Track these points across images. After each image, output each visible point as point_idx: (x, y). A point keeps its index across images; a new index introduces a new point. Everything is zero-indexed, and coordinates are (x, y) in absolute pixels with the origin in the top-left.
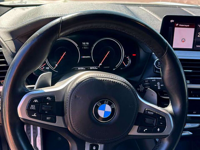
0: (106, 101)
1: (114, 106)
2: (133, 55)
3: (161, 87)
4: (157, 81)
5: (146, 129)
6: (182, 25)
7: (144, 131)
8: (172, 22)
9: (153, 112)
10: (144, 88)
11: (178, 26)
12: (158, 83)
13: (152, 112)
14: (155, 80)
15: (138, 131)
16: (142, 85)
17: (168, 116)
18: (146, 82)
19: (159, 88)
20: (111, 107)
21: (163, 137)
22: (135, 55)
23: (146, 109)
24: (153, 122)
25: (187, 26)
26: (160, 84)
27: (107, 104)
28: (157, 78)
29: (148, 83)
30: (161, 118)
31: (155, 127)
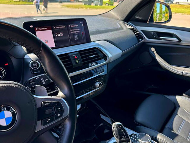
0: (3, 107)
1: (13, 110)
2: (5, 65)
3: (45, 82)
4: (40, 77)
5: (49, 120)
6: (41, 29)
7: (48, 122)
8: (32, 27)
9: (50, 102)
10: (31, 88)
11: (38, 30)
12: (42, 79)
13: (48, 102)
14: (38, 78)
15: (43, 124)
16: (28, 86)
17: (62, 100)
18: (31, 82)
19: (44, 83)
20: (11, 112)
21: (64, 120)
22: (7, 64)
23: (43, 102)
24: (53, 111)
25: (45, 29)
26: (44, 80)
27: (5, 110)
28: (39, 76)
29: (33, 83)
30: (57, 104)
31: (55, 114)
